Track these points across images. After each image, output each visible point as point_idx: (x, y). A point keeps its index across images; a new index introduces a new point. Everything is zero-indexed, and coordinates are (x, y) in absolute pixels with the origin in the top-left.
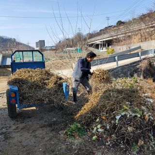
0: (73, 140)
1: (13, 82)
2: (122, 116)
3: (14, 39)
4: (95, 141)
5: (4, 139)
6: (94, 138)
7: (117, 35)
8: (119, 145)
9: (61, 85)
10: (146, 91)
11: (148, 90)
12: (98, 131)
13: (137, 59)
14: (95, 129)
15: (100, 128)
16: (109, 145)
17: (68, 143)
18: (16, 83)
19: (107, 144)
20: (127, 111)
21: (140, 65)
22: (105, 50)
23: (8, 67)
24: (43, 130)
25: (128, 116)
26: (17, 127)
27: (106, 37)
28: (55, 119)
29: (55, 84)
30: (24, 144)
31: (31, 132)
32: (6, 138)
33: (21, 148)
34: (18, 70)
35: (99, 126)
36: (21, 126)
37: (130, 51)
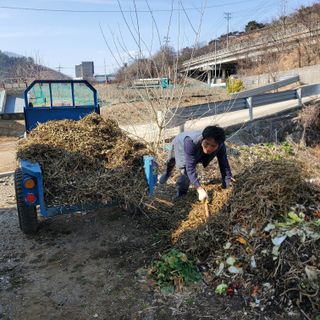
0: (170, 291)
1: (28, 153)
2: (288, 238)
3: (31, 59)
4: (222, 296)
5: (10, 285)
6: (221, 287)
7: (248, 53)
8: (282, 310)
9: (139, 162)
10: (311, 172)
11: (315, 170)
12: (228, 272)
13: (292, 103)
14: (222, 266)
15: (235, 264)
16: (258, 308)
17: (160, 300)
18: (35, 154)
19: (253, 305)
20: (300, 228)
21: (300, 117)
22: (220, 83)
23: (17, 116)
24: (98, 265)
25: (304, 239)
26: (40, 256)
27: (223, 57)
28: (124, 239)
29: (126, 158)
30: (57, 299)
31: (71, 268)
32: (15, 283)
33: (49, 309)
34: (40, 125)
35: (231, 260)
36: (49, 252)
37: (277, 86)
